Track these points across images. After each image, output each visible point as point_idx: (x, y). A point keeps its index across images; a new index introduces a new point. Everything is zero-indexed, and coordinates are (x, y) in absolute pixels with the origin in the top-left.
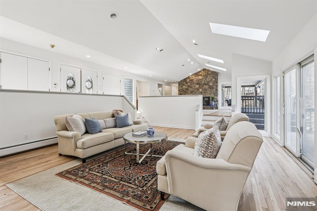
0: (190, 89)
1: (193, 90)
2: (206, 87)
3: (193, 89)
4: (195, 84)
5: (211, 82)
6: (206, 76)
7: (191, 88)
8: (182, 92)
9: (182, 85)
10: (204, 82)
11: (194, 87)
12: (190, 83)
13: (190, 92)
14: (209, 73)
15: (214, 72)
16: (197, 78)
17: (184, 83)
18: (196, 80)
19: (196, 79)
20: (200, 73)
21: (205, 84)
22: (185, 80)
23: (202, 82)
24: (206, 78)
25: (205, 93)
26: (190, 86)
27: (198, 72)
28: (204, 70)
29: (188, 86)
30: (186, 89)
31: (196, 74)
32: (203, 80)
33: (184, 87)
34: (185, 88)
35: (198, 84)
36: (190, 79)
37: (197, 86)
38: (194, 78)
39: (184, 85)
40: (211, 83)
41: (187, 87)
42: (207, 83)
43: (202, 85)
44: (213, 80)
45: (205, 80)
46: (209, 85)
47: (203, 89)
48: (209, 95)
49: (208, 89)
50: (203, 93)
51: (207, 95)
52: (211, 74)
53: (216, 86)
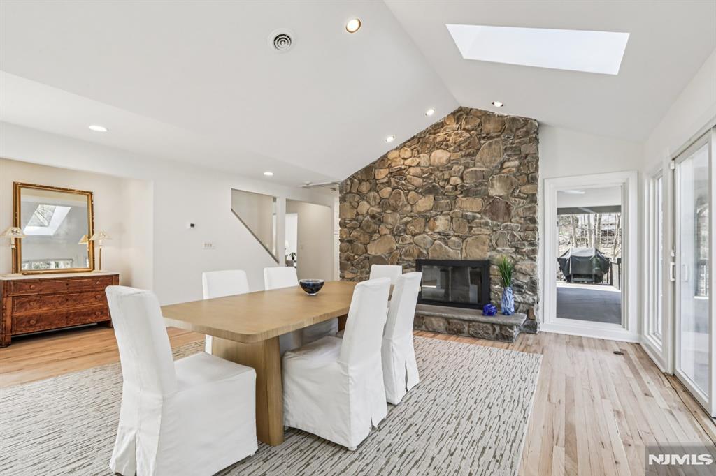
0: (390, 218)
1: (406, 224)
2: (472, 206)
3: (405, 219)
4: (416, 189)
5: (500, 180)
6: (468, 147)
7: (395, 210)
8: (354, 233)
9: (357, 197)
10: (462, 178)
11: (409, 208)
12: (389, 189)
13: (392, 232)
14: (489, 127)
15: (514, 119)
16: (423, 158)
17: (365, 187)
18: (418, 170)
19: (418, 165)
20: (441, 136)
21: (467, 192)
22: (369, 171)
23: (448, 180)
24: (469, 160)
25: (464, 239)
26: (392, 202)
27: (428, 131)
28: (460, 114)
29: (383, 203)
30: (373, 217)
31: (421, 142)
32: (455, 167)
33: (364, 207)
34: (367, 213)
35: (431, 190)
36: (389, 166)
37: (425, 203)
38: (408, 162)
39: (362, 197)
40: (497, 185)
41: (376, 210)
42: (477, 186)
43: (448, 197)
44: (507, 164)
45: (466, 167)
46: (488, 195)
47: (452, 218)
48: (486, 248)
49: (482, 218)
50: (454, 238)
51: (477, 251)
52: (498, 136)
53: (526, 198)
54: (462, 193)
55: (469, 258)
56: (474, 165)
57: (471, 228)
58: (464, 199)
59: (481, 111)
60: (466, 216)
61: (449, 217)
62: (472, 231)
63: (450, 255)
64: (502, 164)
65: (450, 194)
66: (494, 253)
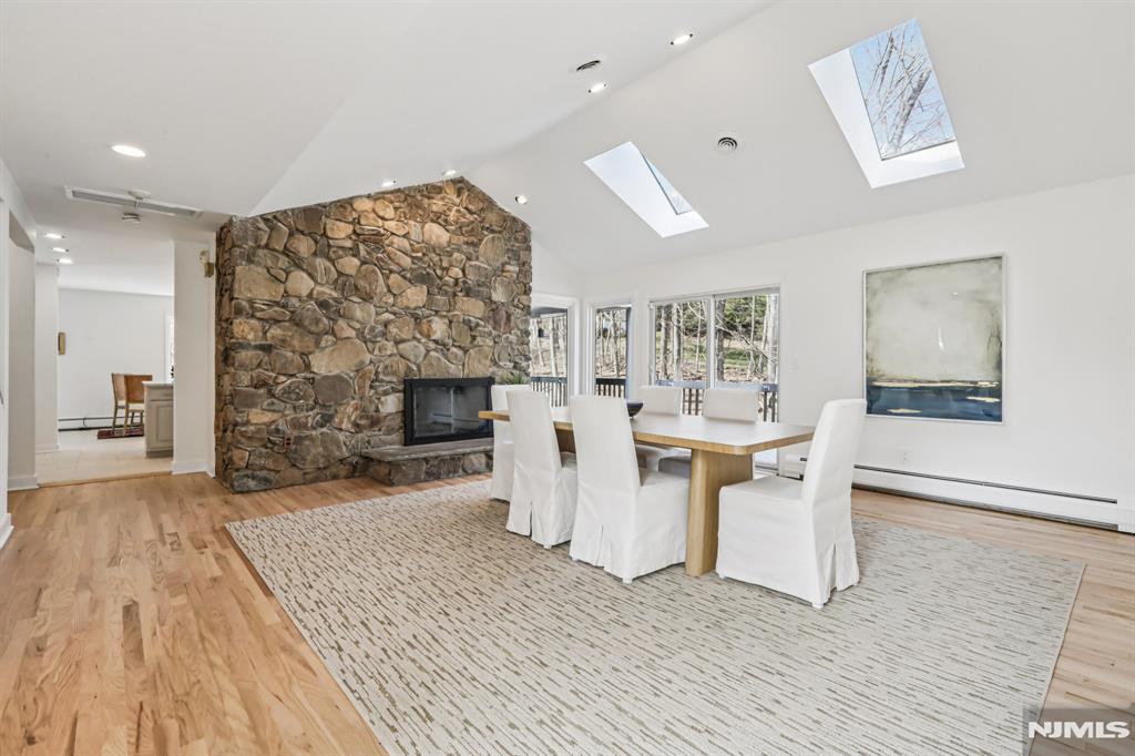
0: (359, 311)
1: (386, 324)
2: (473, 309)
3: (387, 316)
4: (402, 272)
5: (502, 283)
6: (471, 233)
7: (367, 298)
8: (275, 331)
9: (283, 262)
10: (463, 271)
11: (391, 300)
12: (356, 261)
13: (360, 334)
14: (492, 218)
15: (514, 220)
16: (414, 227)
17: (304, 246)
18: (405, 244)
19: (406, 236)
20: (437, 205)
21: (468, 292)
22: (311, 219)
23: (447, 269)
24: (471, 249)
25: (466, 351)
26: (362, 283)
27: (418, 189)
28: (460, 185)
29: (343, 282)
30: (323, 305)
31: (413, 200)
32: (456, 255)
33: (301, 283)
34: (310, 296)
35: (422, 279)
36: (357, 221)
37: (415, 296)
38: (391, 225)
39: (297, 263)
40: (500, 290)
41: (329, 292)
42: (479, 285)
43: (446, 293)
44: (508, 267)
45: (469, 259)
46: (490, 298)
47: (451, 322)
48: (488, 362)
49: (484, 327)
50: (454, 349)
51: (480, 366)
52: (500, 232)
53: (522, 309)
54: (461, 291)
55: (472, 376)
56: (477, 259)
57: (474, 338)
58: (465, 299)
59: (484, 194)
60: (470, 321)
61: (447, 321)
62: (476, 343)
63: (451, 371)
64: (503, 265)
65: (449, 290)
66: (494, 369)
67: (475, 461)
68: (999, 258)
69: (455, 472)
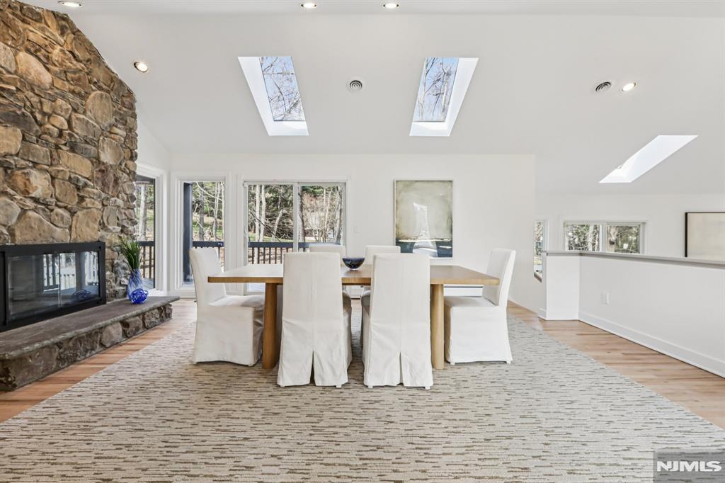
2: (80, 166)
5: (110, 145)
6: (77, 82)
10: (69, 122)
14: (98, 74)
15: (121, 83)
20: (35, 34)
23: (49, 116)
24: (78, 100)
25: (73, 214)
32: (60, 102)
35: (15, 119)
37: (5, 139)
40: (108, 151)
42: (86, 142)
43: (47, 143)
44: (116, 130)
45: (75, 110)
46: (98, 158)
47: (53, 178)
48: (96, 226)
49: (93, 188)
50: (60, 211)
51: (88, 229)
52: (108, 92)
53: (128, 174)
54: (65, 145)
55: (80, 240)
56: (84, 113)
57: (82, 199)
58: (71, 154)
59: (91, 45)
60: (78, 180)
61: (48, 176)
62: (84, 204)
63: (56, 235)
64: (111, 126)
65: (50, 139)
66: (102, 233)
67: (113, 332)
68: (451, 181)
69: (93, 349)
